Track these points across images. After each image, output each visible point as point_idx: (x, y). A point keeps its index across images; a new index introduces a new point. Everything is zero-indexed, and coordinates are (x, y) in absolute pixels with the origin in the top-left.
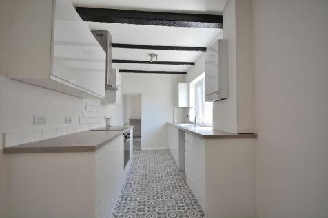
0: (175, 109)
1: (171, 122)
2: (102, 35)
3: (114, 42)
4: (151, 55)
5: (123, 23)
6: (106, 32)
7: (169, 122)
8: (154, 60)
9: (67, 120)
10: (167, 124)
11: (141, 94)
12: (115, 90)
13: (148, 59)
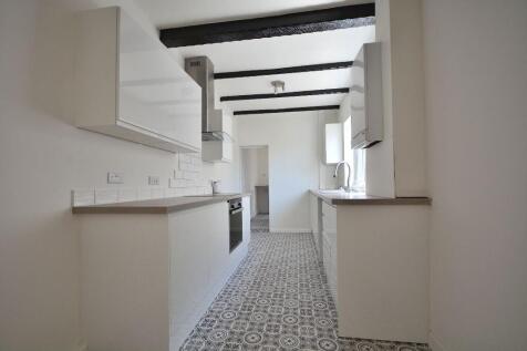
0: (322, 166)
1: (316, 188)
2: (198, 64)
3: (217, 70)
4: (275, 84)
5: (221, 41)
6: (204, 58)
7: (311, 188)
8: (280, 91)
9: (152, 181)
10: (310, 192)
11: (267, 147)
12: (219, 140)
13: (271, 90)
